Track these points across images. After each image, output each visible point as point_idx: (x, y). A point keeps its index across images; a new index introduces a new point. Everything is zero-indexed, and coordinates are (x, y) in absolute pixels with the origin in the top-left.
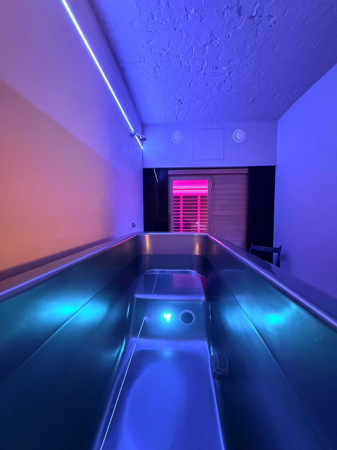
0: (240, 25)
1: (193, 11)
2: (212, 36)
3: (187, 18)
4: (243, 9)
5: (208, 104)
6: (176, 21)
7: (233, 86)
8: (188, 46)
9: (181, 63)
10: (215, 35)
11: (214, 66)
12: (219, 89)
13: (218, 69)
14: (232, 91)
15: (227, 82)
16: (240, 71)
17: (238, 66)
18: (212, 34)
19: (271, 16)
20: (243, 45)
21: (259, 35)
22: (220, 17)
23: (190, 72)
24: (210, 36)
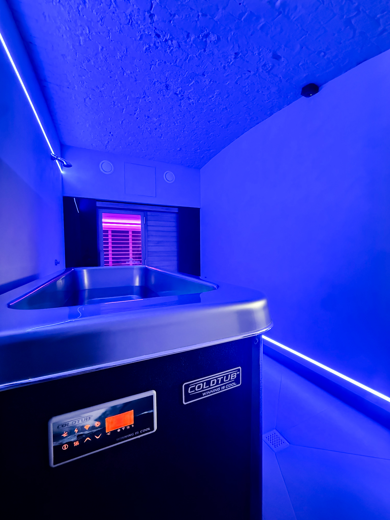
0: (168, 95)
1: (129, 72)
2: (145, 94)
3: (123, 74)
4: (170, 87)
5: (139, 143)
6: (112, 73)
7: (163, 135)
8: (123, 93)
9: (114, 103)
10: (148, 94)
11: (146, 115)
12: (150, 134)
13: (149, 118)
14: (162, 138)
15: (157, 130)
16: (169, 126)
17: (167, 121)
18: (145, 93)
19: (189, 98)
20: (170, 109)
21: (182, 106)
22: (152, 84)
23: (123, 112)
24: (143, 94)
